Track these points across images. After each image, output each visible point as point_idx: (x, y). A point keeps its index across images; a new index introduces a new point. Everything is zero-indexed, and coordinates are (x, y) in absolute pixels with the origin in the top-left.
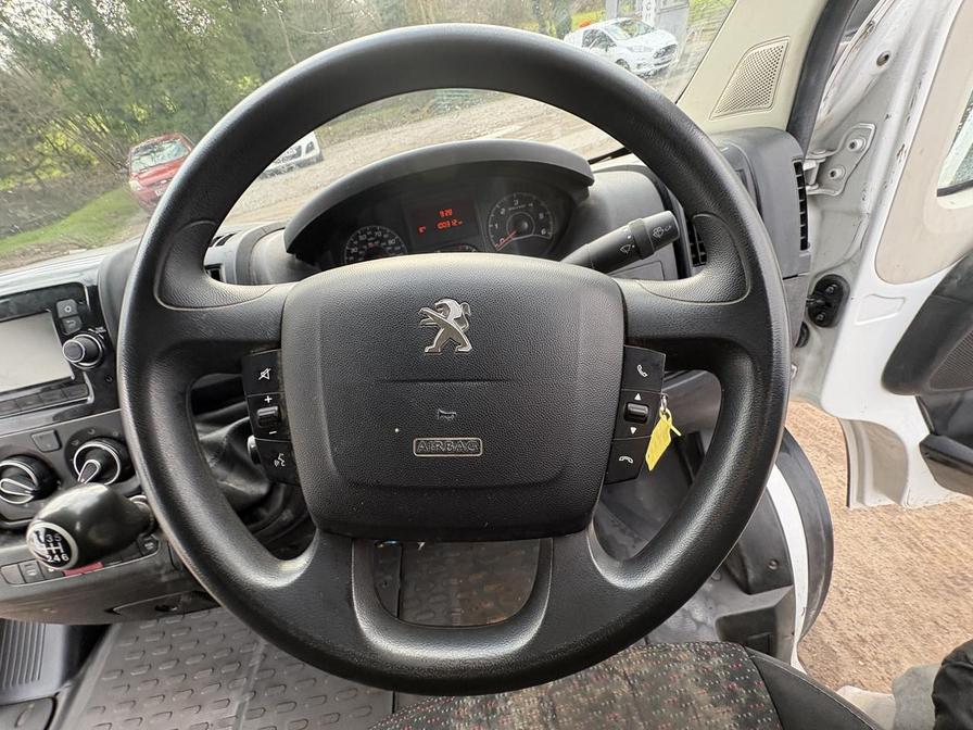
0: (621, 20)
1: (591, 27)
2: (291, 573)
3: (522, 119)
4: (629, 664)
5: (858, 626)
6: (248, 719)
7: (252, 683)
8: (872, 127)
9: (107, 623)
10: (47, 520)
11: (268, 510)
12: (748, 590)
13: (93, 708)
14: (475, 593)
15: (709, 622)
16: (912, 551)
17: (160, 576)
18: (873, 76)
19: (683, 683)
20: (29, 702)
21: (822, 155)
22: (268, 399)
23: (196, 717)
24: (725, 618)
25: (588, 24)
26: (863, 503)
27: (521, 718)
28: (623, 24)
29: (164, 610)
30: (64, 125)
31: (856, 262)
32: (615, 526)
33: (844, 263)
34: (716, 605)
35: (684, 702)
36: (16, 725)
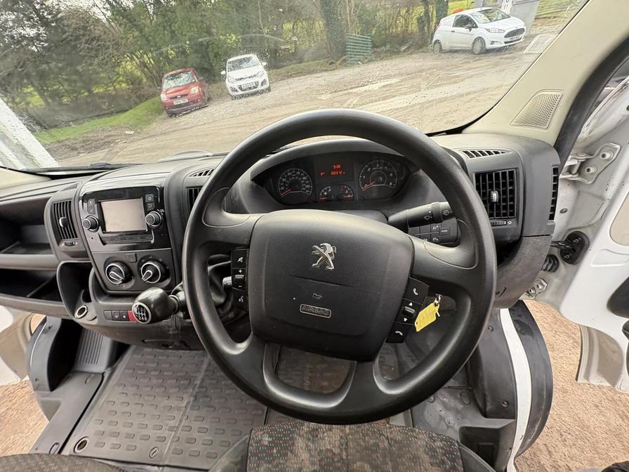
0: (484, 9)
1: (462, 13)
2: (240, 349)
3: (402, 75)
4: (391, 433)
5: (569, 459)
6: (191, 409)
7: (195, 392)
8: (618, 147)
9: (129, 343)
10: (141, 301)
11: (223, 310)
12: (485, 415)
13: (119, 384)
14: (318, 375)
15: (456, 426)
16: (623, 421)
17: (169, 331)
18: (624, 116)
19: (417, 449)
20: (92, 373)
21: (583, 157)
22: (240, 271)
23: (166, 401)
24: (467, 427)
25: (461, 10)
26: (588, 380)
27: (330, 443)
28: (486, 12)
29: (166, 346)
30: (132, 59)
31: (597, 227)
32: (409, 356)
33: (589, 226)
34: (463, 418)
35: (415, 459)
36: (86, 382)
